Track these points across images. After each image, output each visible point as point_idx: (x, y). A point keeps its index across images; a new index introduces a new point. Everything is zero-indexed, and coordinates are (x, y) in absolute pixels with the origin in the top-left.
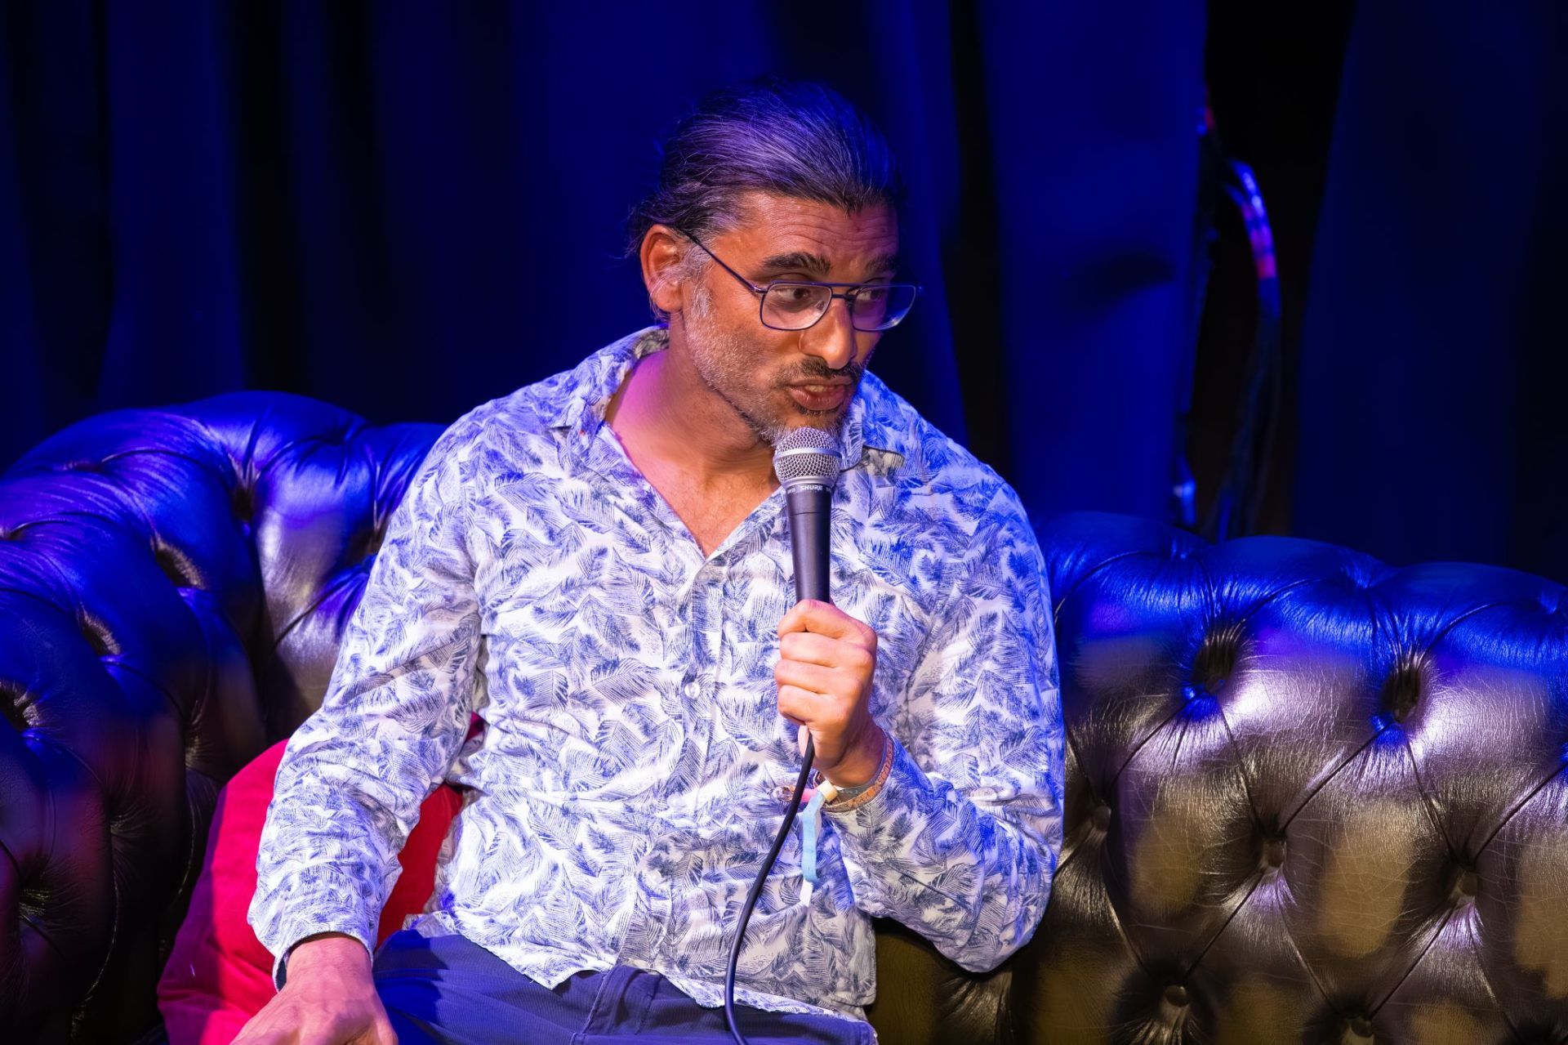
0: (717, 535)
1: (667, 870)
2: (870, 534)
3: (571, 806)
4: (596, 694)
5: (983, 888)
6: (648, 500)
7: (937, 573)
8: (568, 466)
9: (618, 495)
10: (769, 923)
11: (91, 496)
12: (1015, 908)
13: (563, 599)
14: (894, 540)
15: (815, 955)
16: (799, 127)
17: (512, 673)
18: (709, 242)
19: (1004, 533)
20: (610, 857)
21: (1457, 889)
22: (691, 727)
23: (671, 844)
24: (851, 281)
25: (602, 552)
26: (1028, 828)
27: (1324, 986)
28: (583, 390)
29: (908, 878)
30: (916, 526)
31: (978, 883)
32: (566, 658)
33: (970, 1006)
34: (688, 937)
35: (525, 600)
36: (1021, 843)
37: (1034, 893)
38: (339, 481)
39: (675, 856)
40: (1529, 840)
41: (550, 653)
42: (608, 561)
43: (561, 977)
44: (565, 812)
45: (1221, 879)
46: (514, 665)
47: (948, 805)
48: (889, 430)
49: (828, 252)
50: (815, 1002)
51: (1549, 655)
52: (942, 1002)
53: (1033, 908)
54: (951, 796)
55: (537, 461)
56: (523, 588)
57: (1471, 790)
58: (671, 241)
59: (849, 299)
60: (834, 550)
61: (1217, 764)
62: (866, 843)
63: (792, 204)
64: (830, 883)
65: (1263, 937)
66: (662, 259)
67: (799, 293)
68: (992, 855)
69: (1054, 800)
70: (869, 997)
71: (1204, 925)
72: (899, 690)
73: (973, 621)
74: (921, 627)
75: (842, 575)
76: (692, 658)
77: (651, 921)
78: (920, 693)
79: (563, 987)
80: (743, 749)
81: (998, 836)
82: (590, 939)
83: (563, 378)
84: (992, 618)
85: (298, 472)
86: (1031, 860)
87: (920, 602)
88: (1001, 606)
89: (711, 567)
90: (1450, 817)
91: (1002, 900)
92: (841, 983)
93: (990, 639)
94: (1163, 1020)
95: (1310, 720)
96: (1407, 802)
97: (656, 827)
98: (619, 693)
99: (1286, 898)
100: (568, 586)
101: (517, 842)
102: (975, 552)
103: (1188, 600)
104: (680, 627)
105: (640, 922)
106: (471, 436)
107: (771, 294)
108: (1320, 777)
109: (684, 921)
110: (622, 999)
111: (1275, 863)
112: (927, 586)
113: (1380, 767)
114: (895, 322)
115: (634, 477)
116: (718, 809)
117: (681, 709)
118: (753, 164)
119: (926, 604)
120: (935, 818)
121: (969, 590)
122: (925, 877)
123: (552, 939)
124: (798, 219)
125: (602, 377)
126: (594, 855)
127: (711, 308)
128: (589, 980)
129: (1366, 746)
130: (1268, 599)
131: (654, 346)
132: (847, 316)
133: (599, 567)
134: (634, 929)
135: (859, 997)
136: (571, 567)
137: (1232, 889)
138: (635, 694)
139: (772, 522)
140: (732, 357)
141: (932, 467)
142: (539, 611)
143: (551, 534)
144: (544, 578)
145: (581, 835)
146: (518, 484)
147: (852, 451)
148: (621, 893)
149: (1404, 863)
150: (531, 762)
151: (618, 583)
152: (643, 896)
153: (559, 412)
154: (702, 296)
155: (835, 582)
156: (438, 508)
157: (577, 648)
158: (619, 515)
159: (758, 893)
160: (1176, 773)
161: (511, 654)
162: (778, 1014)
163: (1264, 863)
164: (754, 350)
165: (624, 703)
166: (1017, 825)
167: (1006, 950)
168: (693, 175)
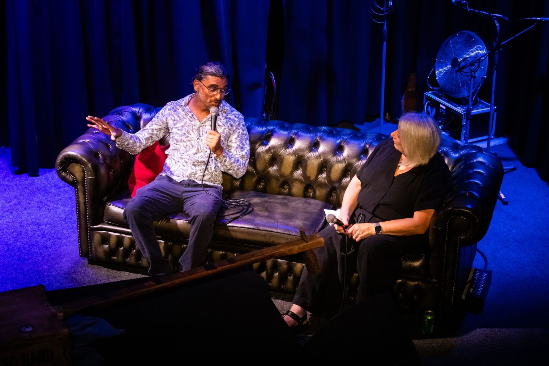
0: (202, 120)
1: (194, 165)
2: (222, 120)
3: (181, 157)
4: (185, 141)
5: (237, 168)
6: (193, 115)
7: (232, 126)
8: (182, 110)
9: (188, 114)
10: (208, 173)
11: (118, 117)
12: (242, 170)
13: (181, 128)
14: (226, 121)
15: (214, 177)
16: (215, 67)
17: (174, 138)
18: (202, 82)
19: (241, 121)
20: (187, 164)
21: (299, 167)
22: (198, 146)
23: (195, 162)
24: (221, 88)
25: (187, 122)
26: (244, 159)
27: (282, 180)
28: (184, 101)
29: (227, 167)
30: (229, 119)
31: (236, 168)
32: (182, 136)
33: (235, 184)
34: (197, 175)
35: (176, 128)
36: (243, 162)
37: (245, 168)
38: (150, 115)
39: (196, 163)
40: (308, 160)
41: (179, 135)
42: (187, 123)
43: (181, 181)
44: (181, 158)
45: (268, 166)
46: (174, 136)
47: (232, 157)
48: (225, 107)
49: (218, 84)
50: (214, 183)
51: (311, 135)
52: (232, 183)
53: (245, 170)
54: (233, 156)
55: (178, 109)
56: (176, 126)
57: (301, 153)
58: (197, 82)
59: (221, 90)
60: (217, 122)
61: (268, 151)
62: (221, 162)
63: (214, 77)
64: (217, 168)
65: (274, 173)
66: (196, 84)
67: (214, 89)
68: (238, 164)
69: (247, 156)
70: (222, 182)
71: (266, 172)
72: (226, 141)
73: (237, 132)
74: (229, 133)
75: (219, 125)
76: (198, 136)
77: (192, 173)
78: (230, 142)
79: (181, 182)
80: (205, 149)
81: (239, 161)
82: (184, 176)
83: (182, 99)
84: (239, 132)
85: (145, 114)
86: (244, 164)
87: (229, 129)
88: (241, 131)
89: (201, 124)
90: (298, 157)
91: (240, 169)
92: (218, 181)
93: (239, 135)
94: (261, 185)
95: (280, 145)
96: (293, 155)
97: (193, 160)
98: (189, 141)
99: (277, 168)
100: (182, 126)
101: (174, 163)
102: (237, 123)
103: (264, 129)
104: (197, 132)
105: (191, 173)
106: (170, 105)
107: (210, 89)
108: (281, 152)
109: (197, 173)
110: (189, 183)
111: (275, 164)
112: (230, 127)
113: (289, 151)
114: (227, 94)
115: (191, 112)
116: (202, 157)
117: (197, 143)
118: (208, 72)
119: (229, 130)
120: (230, 159)
121: (236, 128)
122: (229, 167)
123: (179, 176)
124: (214, 79)
125: (187, 99)
126: (185, 164)
127: (202, 91)
128: (184, 181)
129: (287, 148)
130: (274, 129)
131: (195, 96)
132: (220, 93)
133: (186, 124)
134: (190, 174)
135: (220, 183)
136: (182, 124)
137: (270, 167)
138: (191, 141)
139: (209, 118)
140: (205, 98)
141: (232, 112)
142: (178, 129)
143: (180, 119)
144: (179, 125)
145: (183, 161)
146: (176, 112)
147: (220, 109)
148: (188, 169)
149: (292, 163)
150: (176, 151)
151: (189, 126)
152: (191, 169)
153: (181, 104)
154: (201, 89)
155: (217, 126)
156: (164, 114)
157: (183, 134)
158: (189, 117)
159: (206, 168)
160: (262, 152)
161: (174, 135)
162: (209, 185)
163: (274, 164)
164: (207, 96)
165: (189, 142)
166: (242, 159)
167: (241, 176)
168: (201, 73)
